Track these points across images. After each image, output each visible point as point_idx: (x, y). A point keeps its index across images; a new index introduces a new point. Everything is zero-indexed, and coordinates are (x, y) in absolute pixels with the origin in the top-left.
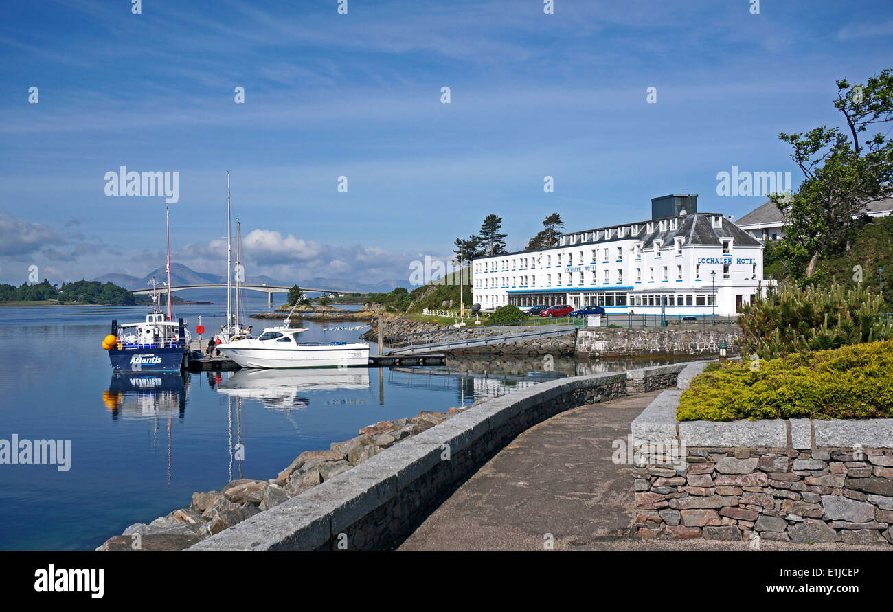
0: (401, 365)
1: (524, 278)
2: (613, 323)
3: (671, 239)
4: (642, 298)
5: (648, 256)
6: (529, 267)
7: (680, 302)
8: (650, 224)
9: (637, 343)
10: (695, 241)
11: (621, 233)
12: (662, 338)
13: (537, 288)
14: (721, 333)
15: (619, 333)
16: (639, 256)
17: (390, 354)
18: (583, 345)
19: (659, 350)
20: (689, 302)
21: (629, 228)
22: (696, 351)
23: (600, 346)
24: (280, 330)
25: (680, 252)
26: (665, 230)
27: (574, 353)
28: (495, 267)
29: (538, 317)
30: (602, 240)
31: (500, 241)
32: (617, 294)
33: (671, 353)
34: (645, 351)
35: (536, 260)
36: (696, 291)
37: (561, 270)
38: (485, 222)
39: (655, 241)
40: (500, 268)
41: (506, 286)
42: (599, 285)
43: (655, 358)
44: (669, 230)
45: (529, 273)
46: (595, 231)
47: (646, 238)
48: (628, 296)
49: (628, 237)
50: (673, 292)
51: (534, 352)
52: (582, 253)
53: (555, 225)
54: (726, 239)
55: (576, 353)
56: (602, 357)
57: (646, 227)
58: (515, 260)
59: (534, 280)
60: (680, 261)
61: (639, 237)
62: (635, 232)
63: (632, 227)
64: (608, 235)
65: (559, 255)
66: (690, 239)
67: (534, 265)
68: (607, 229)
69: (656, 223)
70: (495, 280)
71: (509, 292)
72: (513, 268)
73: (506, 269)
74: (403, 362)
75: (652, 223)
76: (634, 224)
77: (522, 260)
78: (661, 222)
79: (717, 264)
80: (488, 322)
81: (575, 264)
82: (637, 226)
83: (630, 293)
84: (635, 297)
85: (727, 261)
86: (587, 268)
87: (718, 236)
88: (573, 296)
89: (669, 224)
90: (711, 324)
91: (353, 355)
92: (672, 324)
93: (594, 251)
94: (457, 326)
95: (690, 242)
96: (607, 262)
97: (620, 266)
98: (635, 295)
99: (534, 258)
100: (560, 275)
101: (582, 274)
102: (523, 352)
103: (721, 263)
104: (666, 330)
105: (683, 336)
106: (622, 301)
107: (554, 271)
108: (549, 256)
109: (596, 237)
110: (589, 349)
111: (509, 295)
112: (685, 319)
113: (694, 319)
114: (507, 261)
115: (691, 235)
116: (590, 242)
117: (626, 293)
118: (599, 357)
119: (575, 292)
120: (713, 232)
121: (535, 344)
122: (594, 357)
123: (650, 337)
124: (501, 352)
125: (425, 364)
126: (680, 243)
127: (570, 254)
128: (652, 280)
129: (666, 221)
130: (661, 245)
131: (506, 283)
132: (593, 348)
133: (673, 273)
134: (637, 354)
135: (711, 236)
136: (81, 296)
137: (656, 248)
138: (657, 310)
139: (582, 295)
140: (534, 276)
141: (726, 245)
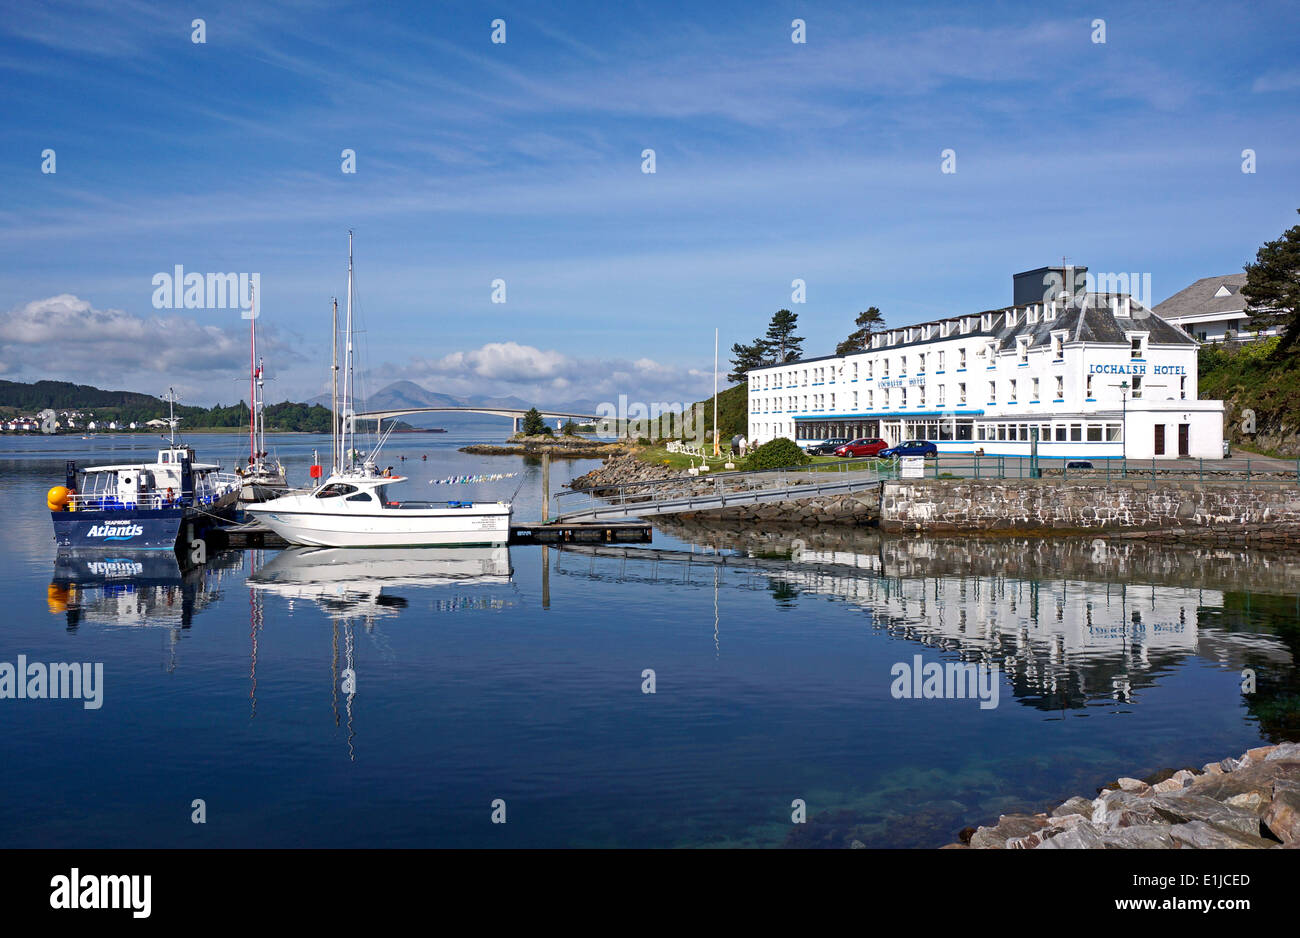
0: (573, 540)
1: (819, 397)
2: (947, 471)
3: (1045, 334)
4: (997, 428)
5: (1008, 364)
6: (826, 381)
7: (1061, 435)
8: (1012, 313)
9: (989, 508)
10: (1085, 337)
11: (965, 327)
12: (1032, 499)
13: (838, 412)
14: (1137, 491)
15: (956, 489)
16: (994, 362)
17: (557, 522)
18: (893, 509)
19: (1026, 520)
20: (1076, 435)
21: (977, 320)
22: (1093, 523)
23: (923, 512)
24: (353, 480)
25: (1061, 355)
26: (1036, 321)
27: (878, 521)
28: (778, 382)
29: (831, 458)
30: (936, 339)
31: (794, 347)
32: (957, 421)
33: (1049, 525)
34: (1002, 520)
35: (837, 369)
36: (1087, 419)
37: (873, 385)
38: (774, 319)
39: (1019, 338)
40: (785, 383)
41: (793, 409)
42: (930, 407)
43: (1019, 534)
44: (1041, 321)
45: (827, 389)
46: (925, 325)
47: (1005, 334)
48: (976, 425)
49: (977, 332)
50: (1049, 419)
51: (810, 519)
52: (904, 359)
53: (873, 324)
54: (1137, 334)
55: (881, 522)
56: (927, 531)
57: (1004, 317)
58: (806, 371)
59: (834, 399)
60: (1059, 370)
61: (993, 333)
62: (987, 325)
63: (983, 317)
64: (945, 330)
65: (871, 362)
66: (1078, 334)
67: (834, 378)
68: (944, 321)
69: (1021, 310)
70: (778, 400)
71: (796, 418)
72: (804, 383)
73: (793, 384)
74: (577, 535)
75: (1015, 311)
76: (986, 313)
77: (816, 370)
78: (1028, 309)
79: (1121, 374)
80: (745, 465)
81: (894, 376)
82: (990, 315)
83: (977, 420)
84: (986, 427)
85: (1139, 370)
86: (911, 382)
87: (1123, 329)
88: (889, 424)
89: (1041, 312)
90: (1119, 476)
91: (480, 526)
92: (1050, 473)
93: (922, 356)
94: (693, 471)
95: (1077, 338)
96: (943, 372)
97: (962, 378)
98: (986, 424)
99: (833, 368)
100: (871, 392)
101: (904, 391)
102: (794, 518)
103: (1129, 373)
104: (1039, 483)
105: (1069, 496)
106: (964, 433)
107: (863, 387)
108: (856, 364)
109: (926, 334)
110: (904, 516)
111: (797, 423)
112: (1071, 465)
113: (1087, 465)
114: (796, 373)
115: (1079, 328)
116: (918, 342)
117: (971, 421)
118: (921, 531)
119: (893, 418)
120: (1115, 322)
121: (814, 504)
122: (911, 531)
123: (1011, 497)
124: (757, 517)
125: (615, 540)
126: (1060, 339)
127: (887, 361)
128: (1014, 401)
129: (1036, 307)
130: (1029, 343)
131: (793, 406)
132: (910, 515)
133: (1049, 388)
134: (987, 527)
135: (1112, 330)
136: (284, 421)
137: (1020, 349)
138: (1023, 449)
139: (903, 424)
140: (833, 395)
141: (1136, 344)
